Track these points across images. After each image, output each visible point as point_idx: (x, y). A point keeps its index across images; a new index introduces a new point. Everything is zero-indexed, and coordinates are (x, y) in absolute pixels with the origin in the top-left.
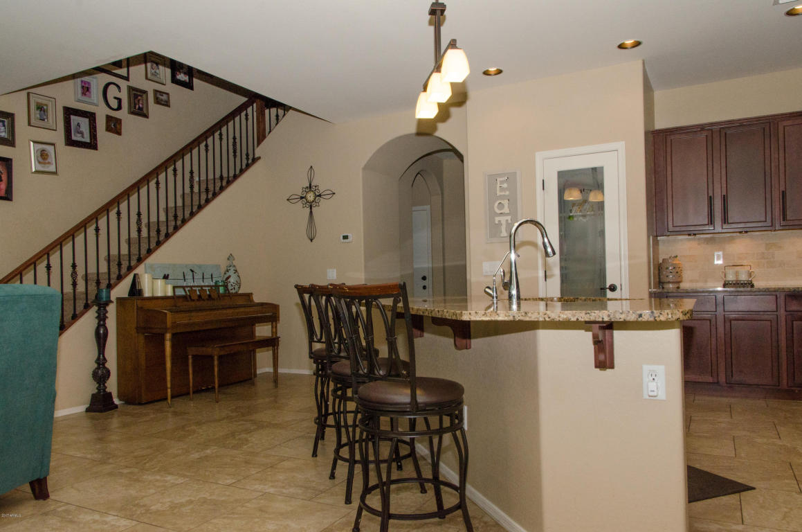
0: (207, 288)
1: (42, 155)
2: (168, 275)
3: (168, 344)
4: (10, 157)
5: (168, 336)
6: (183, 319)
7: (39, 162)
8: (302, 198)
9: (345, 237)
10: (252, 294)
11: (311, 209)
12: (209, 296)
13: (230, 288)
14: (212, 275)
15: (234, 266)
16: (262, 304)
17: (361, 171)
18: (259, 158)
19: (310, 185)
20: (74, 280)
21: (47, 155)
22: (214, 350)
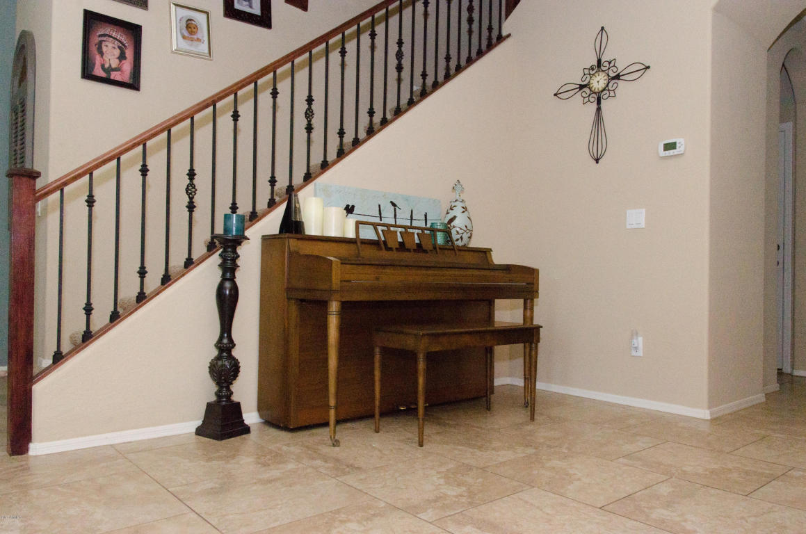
0: (416, 231)
1: (188, 27)
2: (353, 207)
3: (333, 322)
4: (140, 24)
5: (334, 306)
6: (364, 277)
7: (184, 37)
8: (582, 87)
9: (670, 146)
10: (490, 250)
11: (599, 102)
12: (419, 245)
13: (455, 236)
14: (426, 216)
15: (462, 201)
16: (508, 268)
17: (710, 14)
18: (509, 36)
19: (599, 61)
20: (191, 199)
21: (196, 27)
22: (418, 340)
